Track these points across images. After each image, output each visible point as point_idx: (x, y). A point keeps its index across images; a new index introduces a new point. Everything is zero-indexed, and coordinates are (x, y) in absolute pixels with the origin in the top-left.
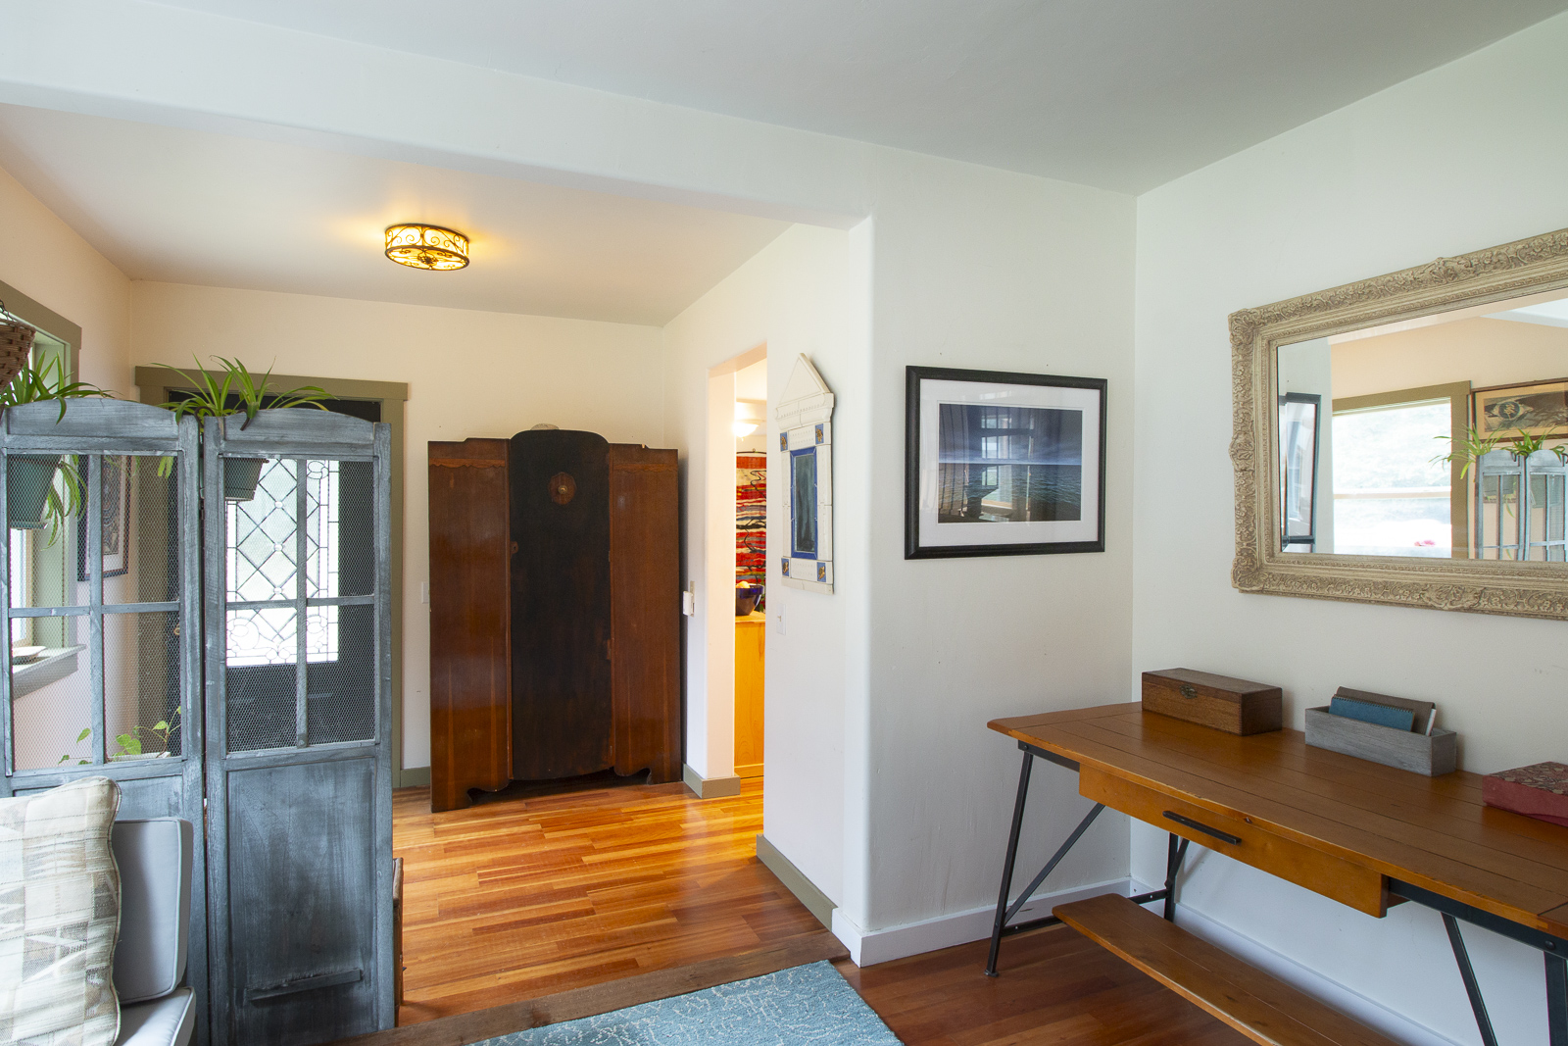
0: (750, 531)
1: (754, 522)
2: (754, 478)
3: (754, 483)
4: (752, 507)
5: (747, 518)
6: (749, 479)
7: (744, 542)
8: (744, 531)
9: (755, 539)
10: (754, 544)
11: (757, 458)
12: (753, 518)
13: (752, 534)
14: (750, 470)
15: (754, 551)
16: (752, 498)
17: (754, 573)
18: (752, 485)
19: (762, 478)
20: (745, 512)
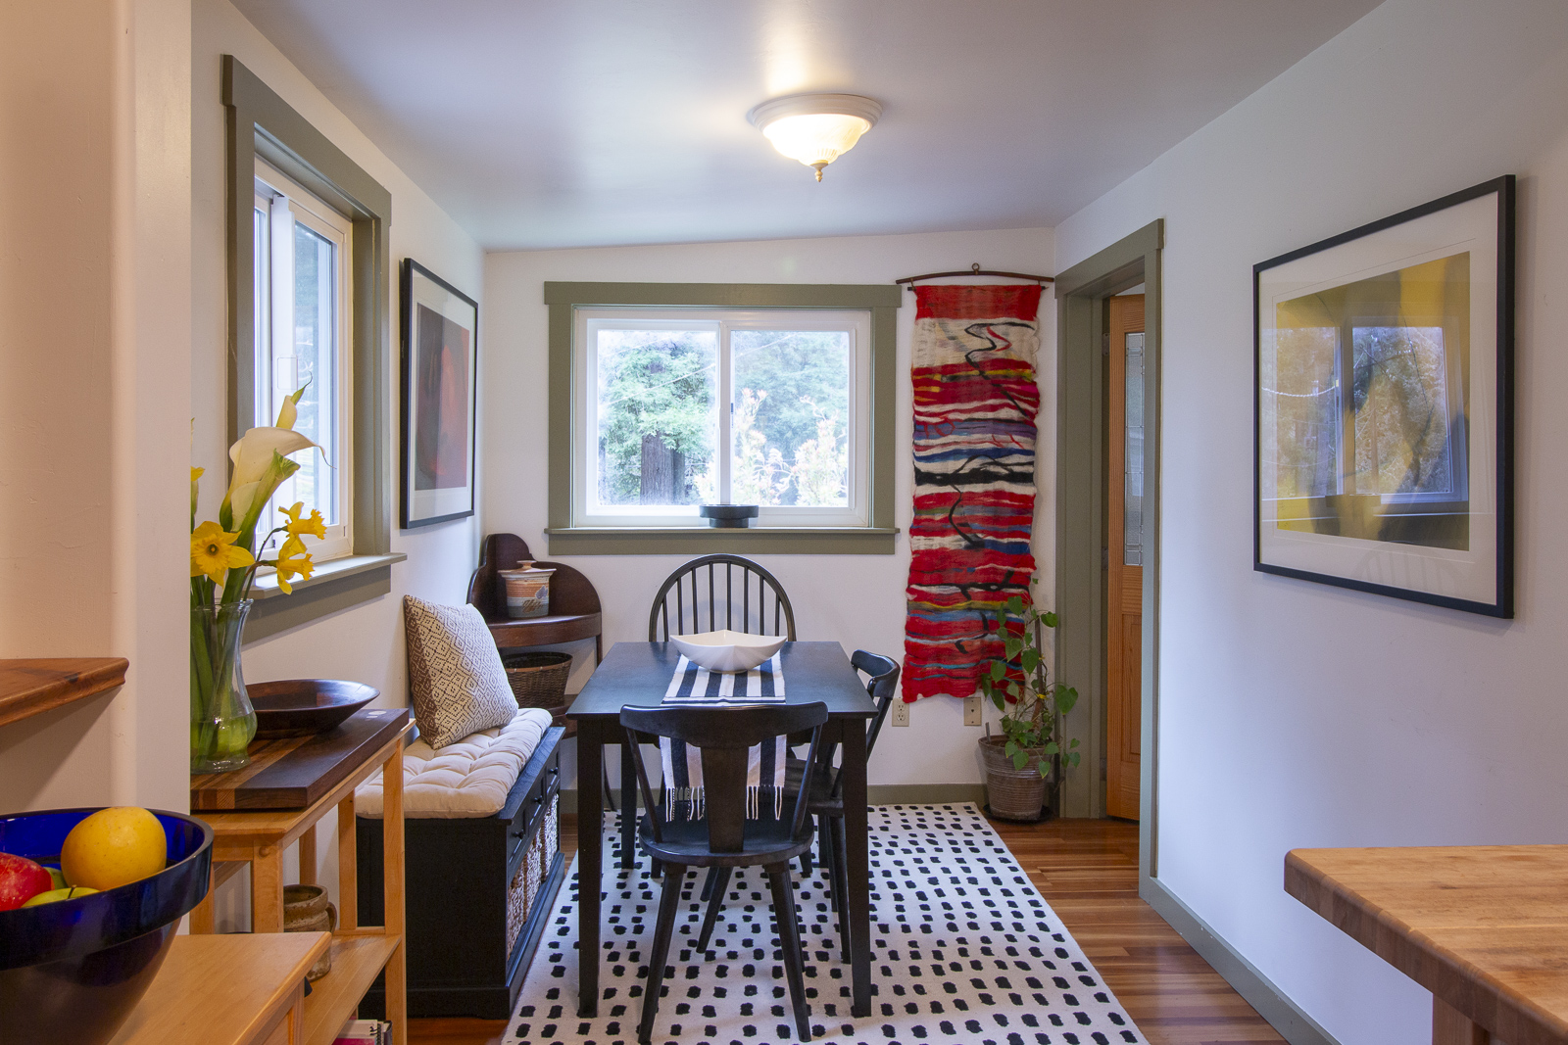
0: (966, 489)
1: (975, 464)
2: (975, 343)
3: (977, 357)
4: (971, 425)
5: (955, 454)
6: (960, 347)
7: (948, 520)
8: (948, 489)
9: (980, 512)
10: (976, 525)
11: (982, 289)
12: (973, 455)
13: (971, 496)
14: (965, 323)
15: (975, 545)
16: (969, 400)
17: (979, 604)
18: (970, 364)
19: (1000, 344)
20: (951, 438)
